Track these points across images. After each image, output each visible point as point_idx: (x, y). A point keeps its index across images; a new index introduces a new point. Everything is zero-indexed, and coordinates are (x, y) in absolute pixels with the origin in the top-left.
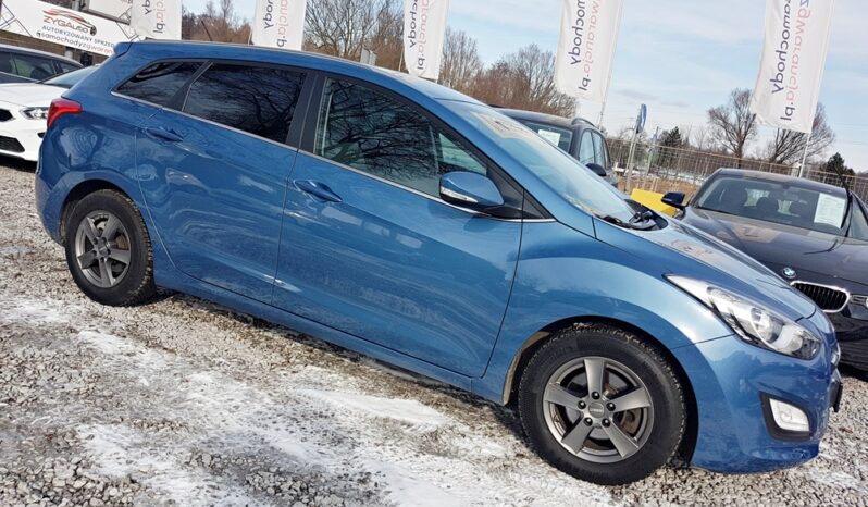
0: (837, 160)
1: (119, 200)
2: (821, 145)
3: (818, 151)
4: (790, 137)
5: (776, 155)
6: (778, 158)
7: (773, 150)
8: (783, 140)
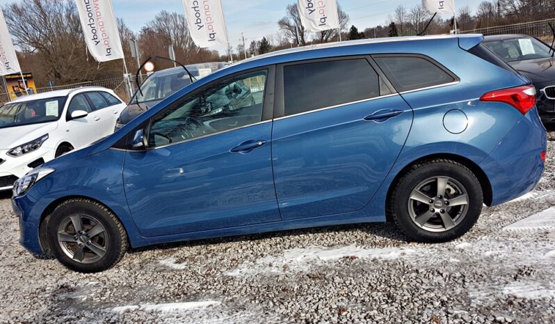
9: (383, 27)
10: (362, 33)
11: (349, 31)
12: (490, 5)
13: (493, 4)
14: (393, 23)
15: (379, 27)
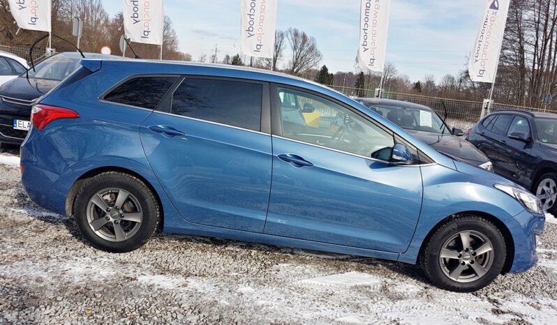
0: (325, 69)
1: (128, 179)
2: (316, 61)
3: (315, 64)
4: (300, 58)
5: (294, 68)
6: (295, 70)
7: (292, 65)
8: (297, 59)
9: (354, 73)
10: (332, 74)
11: (320, 69)
12: (453, 79)
13: (456, 79)
14: (362, 73)
15: (351, 73)
